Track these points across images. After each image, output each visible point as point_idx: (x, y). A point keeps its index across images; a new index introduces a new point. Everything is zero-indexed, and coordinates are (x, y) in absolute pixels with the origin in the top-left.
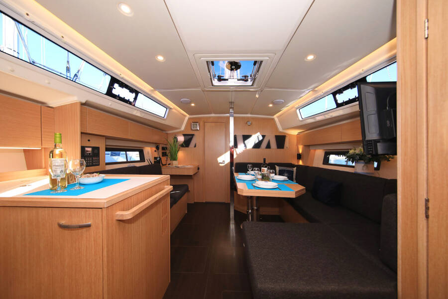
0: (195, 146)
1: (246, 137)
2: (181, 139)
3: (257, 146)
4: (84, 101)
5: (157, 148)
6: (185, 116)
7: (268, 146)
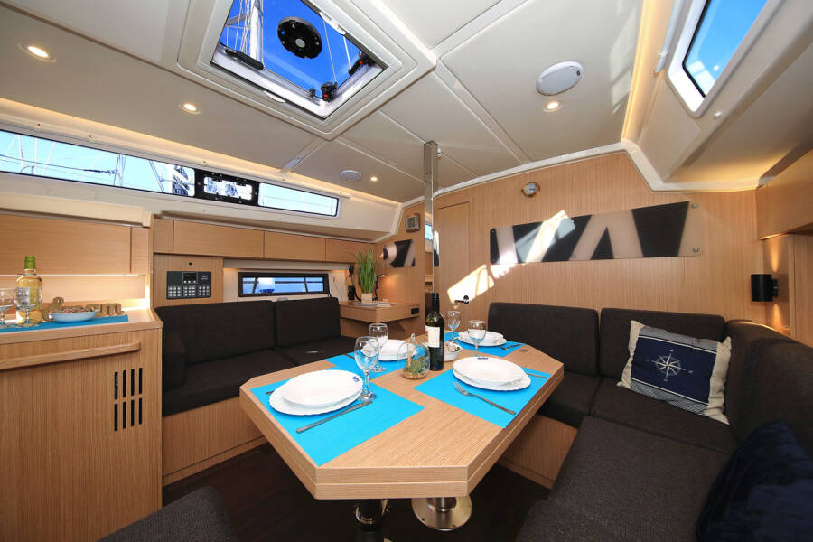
0: (413, 264)
1: (522, 231)
2: (392, 251)
3: (561, 250)
4: (158, 212)
5: (351, 271)
6: (396, 206)
7: (604, 250)
